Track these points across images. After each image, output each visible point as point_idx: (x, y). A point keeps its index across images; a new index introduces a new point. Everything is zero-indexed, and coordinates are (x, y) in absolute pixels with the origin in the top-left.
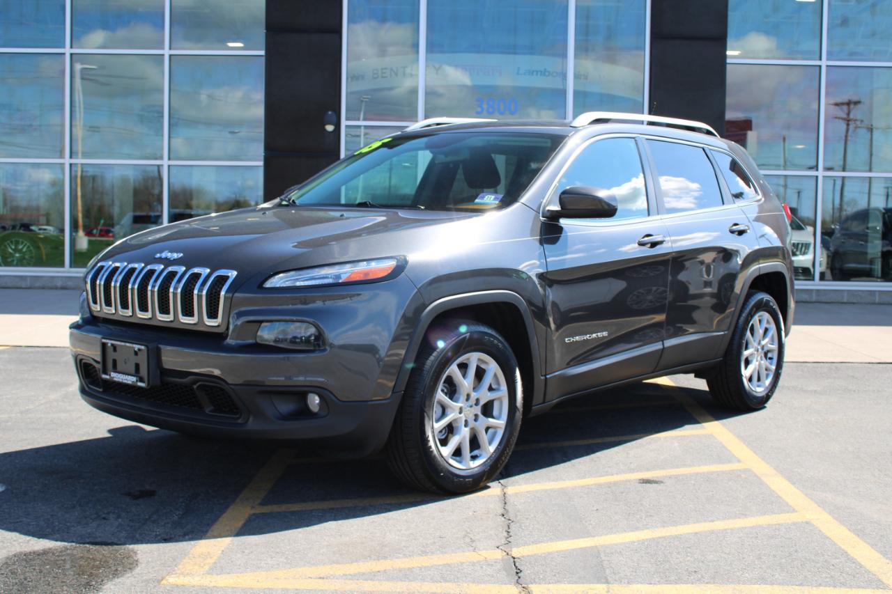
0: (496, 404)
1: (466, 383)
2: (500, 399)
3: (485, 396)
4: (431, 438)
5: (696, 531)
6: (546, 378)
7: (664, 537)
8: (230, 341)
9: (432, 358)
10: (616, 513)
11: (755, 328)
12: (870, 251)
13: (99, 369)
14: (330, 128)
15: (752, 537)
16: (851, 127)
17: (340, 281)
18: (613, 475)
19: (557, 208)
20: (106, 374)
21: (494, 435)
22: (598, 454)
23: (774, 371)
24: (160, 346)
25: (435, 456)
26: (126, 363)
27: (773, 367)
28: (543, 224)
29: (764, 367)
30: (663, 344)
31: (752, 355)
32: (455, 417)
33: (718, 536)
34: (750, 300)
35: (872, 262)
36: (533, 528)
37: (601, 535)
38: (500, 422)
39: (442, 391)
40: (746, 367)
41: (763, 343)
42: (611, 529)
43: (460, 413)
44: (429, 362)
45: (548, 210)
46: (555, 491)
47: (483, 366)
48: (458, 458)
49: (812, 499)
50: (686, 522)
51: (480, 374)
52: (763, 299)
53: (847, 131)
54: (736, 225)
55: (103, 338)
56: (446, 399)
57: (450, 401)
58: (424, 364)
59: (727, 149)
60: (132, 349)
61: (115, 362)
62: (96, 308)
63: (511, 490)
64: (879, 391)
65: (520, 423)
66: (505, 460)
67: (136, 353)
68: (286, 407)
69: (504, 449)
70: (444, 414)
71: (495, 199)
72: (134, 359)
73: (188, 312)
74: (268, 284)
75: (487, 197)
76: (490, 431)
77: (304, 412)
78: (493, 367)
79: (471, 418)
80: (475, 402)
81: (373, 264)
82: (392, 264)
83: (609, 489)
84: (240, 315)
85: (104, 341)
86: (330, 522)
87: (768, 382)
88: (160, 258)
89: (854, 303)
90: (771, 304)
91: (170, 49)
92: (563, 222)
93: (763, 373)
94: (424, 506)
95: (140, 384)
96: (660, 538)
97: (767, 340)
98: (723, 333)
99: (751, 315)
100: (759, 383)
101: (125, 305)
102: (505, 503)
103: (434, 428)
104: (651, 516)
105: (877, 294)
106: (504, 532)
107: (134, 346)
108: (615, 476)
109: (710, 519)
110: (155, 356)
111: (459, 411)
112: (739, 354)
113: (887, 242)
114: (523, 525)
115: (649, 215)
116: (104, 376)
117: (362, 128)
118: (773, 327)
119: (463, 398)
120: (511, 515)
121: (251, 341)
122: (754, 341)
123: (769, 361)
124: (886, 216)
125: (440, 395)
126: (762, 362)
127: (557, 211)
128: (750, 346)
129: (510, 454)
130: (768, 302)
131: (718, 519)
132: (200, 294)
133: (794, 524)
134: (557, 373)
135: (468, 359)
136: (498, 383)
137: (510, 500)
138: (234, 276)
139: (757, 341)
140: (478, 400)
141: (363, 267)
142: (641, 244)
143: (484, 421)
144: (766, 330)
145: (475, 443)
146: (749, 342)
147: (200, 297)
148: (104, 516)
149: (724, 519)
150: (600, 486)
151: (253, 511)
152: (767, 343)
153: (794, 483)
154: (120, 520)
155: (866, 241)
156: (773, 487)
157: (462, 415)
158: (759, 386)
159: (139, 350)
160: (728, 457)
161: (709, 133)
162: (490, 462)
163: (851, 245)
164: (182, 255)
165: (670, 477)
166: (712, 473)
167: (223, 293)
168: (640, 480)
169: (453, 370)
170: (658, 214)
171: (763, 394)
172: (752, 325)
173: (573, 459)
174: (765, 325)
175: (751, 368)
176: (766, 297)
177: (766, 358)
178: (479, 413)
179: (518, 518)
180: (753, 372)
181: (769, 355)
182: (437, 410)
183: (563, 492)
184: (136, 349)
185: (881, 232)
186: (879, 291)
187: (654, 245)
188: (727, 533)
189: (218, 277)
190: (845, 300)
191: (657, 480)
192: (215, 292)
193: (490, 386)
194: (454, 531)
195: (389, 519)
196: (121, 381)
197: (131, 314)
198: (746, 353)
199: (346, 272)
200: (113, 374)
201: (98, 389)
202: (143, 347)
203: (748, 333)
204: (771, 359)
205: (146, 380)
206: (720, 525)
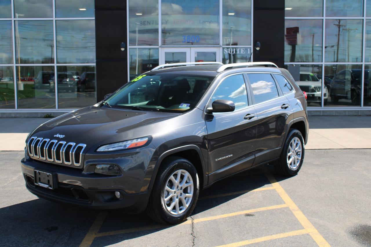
0: (189, 188)
1: (176, 182)
2: (190, 186)
3: (184, 185)
4: (163, 205)
5: (265, 240)
6: (208, 175)
7: (252, 244)
8: (84, 172)
9: (163, 174)
10: (235, 232)
11: (292, 144)
12: (346, 88)
13: (34, 180)
14: (123, 49)
15: (286, 243)
16: (341, 29)
17: (126, 148)
18: (235, 212)
19: (211, 108)
20: (36, 183)
21: (188, 200)
22: (230, 201)
23: (300, 160)
24: (57, 173)
25: (165, 211)
26: (44, 179)
27: (300, 158)
28: (206, 115)
29: (296, 159)
30: (255, 156)
31: (291, 154)
32: (173, 195)
33: (273, 242)
34: (290, 133)
35: (347, 94)
36: (203, 241)
37: (229, 243)
38: (190, 195)
39: (168, 185)
40: (289, 159)
41: (296, 149)
42: (233, 240)
43: (175, 193)
44: (162, 176)
45: (208, 110)
46: (212, 221)
47: (183, 174)
48: (174, 210)
49: (311, 222)
50: (261, 236)
51: (182, 177)
52: (295, 132)
53: (339, 31)
54: (284, 105)
55: (34, 169)
56: (169, 189)
57: (170, 189)
58: (160, 177)
59: (281, 72)
60: (46, 174)
61: (40, 178)
62: (31, 155)
63: (195, 221)
64: (342, 164)
65: (198, 194)
66: (193, 209)
67: (48, 176)
68: (107, 197)
69: (192, 205)
70: (168, 194)
71: (187, 106)
72: (47, 178)
73: (68, 160)
74: (98, 150)
75: (183, 105)
76: (187, 198)
77: (115, 199)
78: (187, 174)
79: (179, 194)
80: (180, 188)
81: (139, 140)
82: (147, 139)
83: (233, 219)
84: (88, 162)
85: (35, 170)
86: (125, 240)
87: (298, 164)
88: (56, 137)
89: (337, 116)
90: (299, 134)
91: (56, 17)
92: (214, 114)
93: (296, 161)
94: (161, 231)
95: (50, 188)
96: (251, 244)
97: (297, 148)
98: (279, 148)
99: (291, 139)
100: (294, 165)
101: (43, 156)
102: (193, 228)
103: (165, 200)
104: (248, 233)
105: (347, 112)
106: (192, 242)
107: (47, 173)
108: (236, 212)
109: (271, 234)
110: (55, 178)
111: (174, 192)
112: (286, 155)
113: (353, 85)
114: (199, 239)
115: (248, 105)
116: (36, 184)
117: (137, 49)
118: (299, 142)
119: (176, 187)
120: (195, 234)
121: (92, 172)
122: (292, 149)
123: (298, 156)
124: (353, 74)
125: (167, 188)
126: (296, 157)
127: (211, 110)
128: (290, 151)
129: (195, 206)
130: (297, 133)
131: (274, 234)
132: (72, 153)
133: (303, 235)
134: (212, 173)
135: (178, 172)
136: (189, 180)
137: (195, 226)
138: (85, 146)
139: (293, 149)
140: (181, 188)
141: (135, 141)
142: (245, 119)
143: (184, 195)
144: (297, 144)
145: (181, 203)
146: (290, 149)
147: (72, 154)
148: (38, 240)
149: (276, 233)
150: (230, 217)
151: (96, 236)
152: (297, 149)
153: (304, 214)
154: (44, 242)
155: (345, 85)
156: (297, 216)
157: (175, 194)
158: (294, 166)
159: (49, 175)
160: (280, 201)
161: (273, 66)
162: (187, 211)
163: (338, 86)
164: (64, 136)
165: (257, 212)
166: (273, 210)
167: (81, 153)
168: (245, 214)
169: (172, 177)
170: (252, 105)
171: (296, 169)
172: (291, 143)
173: (220, 204)
174: (296, 142)
175: (291, 160)
176: (296, 131)
177: (297, 155)
178: (182, 192)
179: (197, 235)
180: (292, 161)
181: (299, 153)
182: (165, 193)
183: (215, 221)
184: (48, 175)
185: (350, 81)
186: (348, 111)
187: (250, 118)
188: (277, 241)
189: (79, 147)
190: (334, 115)
191: (252, 214)
192: (78, 153)
193: (186, 181)
194: (173, 243)
195: (148, 238)
196: (42, 186)
197: (45, 159)
198: (289, 154)
199: (129, 144)
200: (39, 183)
201: (33, 186)
202: (51, 174)
203: (290, 147)
204: (299, 155)
205: (52, 186)
206: (275, 237)
